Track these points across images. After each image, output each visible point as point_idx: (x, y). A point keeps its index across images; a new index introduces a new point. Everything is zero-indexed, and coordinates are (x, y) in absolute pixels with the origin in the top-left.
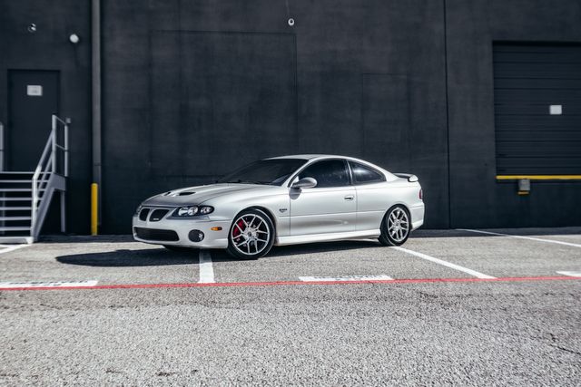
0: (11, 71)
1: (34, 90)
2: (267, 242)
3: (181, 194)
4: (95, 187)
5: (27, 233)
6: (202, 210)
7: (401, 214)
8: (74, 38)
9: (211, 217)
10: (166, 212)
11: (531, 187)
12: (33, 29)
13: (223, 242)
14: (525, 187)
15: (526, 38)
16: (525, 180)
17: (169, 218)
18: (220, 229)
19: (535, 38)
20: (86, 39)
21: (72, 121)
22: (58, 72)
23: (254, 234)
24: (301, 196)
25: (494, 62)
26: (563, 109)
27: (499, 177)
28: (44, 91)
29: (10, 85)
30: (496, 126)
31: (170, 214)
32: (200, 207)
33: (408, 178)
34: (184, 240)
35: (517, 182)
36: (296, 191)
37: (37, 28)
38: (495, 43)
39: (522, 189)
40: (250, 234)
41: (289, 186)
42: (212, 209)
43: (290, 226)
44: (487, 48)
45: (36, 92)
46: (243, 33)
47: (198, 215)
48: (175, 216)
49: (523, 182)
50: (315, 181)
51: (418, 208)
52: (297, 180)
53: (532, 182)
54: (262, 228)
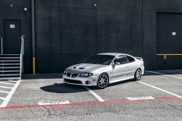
0: (4, 20)
1: (12, 26)
2: (107, 83)
3: (80, 68)
4: (34, 58)
5: (19, 76)
6: (89, 75)
7: (139, 71)
8: (26, 9)
9: (92, 77)
10: (77, 75)
11: (167, 57)
12: (12, 5)
13: (95, 84)
14: (165, 58)
15: (166, 12)
16: (165, 55)
17: (78, 77)
18: (95, 80)
19: (169, 11)
20: (30, 9)
21: (25, 36)
22: (20, 20)
23: (103, 81)
24: (115, 68)
25: (157, 19)
26: (176, 33)
27: (157, 54)
28: (15, 26)
29: (4, 24)
30: (157, 39)
31: (79, 76)
32: (89, 74)
33: (140, 59)
34: (84, 84)
35: (163, 56)
36: (114, 66)
37: (13, 5)
38: (157, 13)
39: (164, 58)
40: (102, 81)
41: (112, 65)
42: (92, 74)
43: (112, 77)
44: (155, 14)
45: (13, 27)
46: (80, 8)
47: (88, 76)
48: (80, 76)
49: (164, 56)
50: (119, 63)
51: (143, 68)
52: (113, 63)
53: (167, 56)
54: (106, 79)
